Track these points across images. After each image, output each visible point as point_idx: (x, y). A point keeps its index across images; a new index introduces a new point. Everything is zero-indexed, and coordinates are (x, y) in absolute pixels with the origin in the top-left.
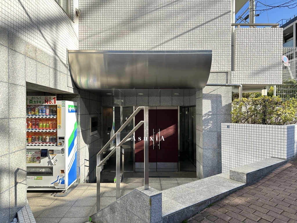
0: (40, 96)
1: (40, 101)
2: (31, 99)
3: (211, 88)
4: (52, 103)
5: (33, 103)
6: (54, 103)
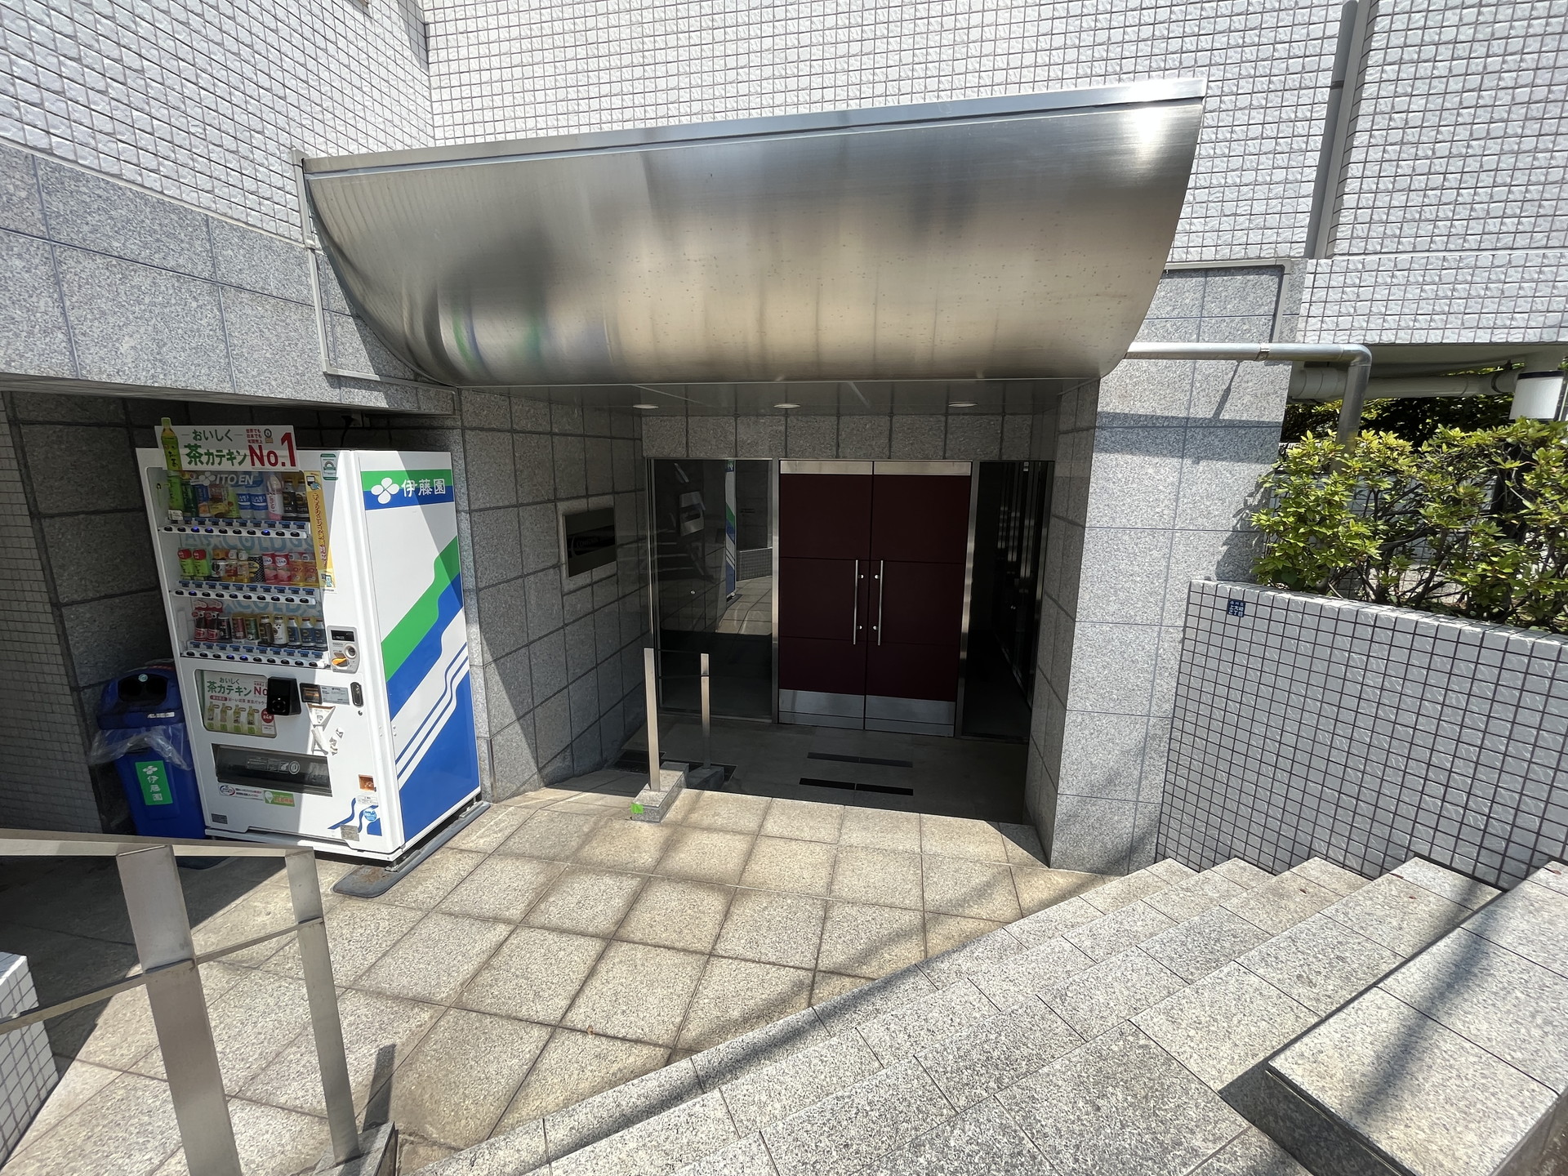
0: (227, 427)
1: (230, 453)
2: (193, 443)
3: (1153, 369)
4: (280, 464)
5: (204, 459)
6: (288, 463)
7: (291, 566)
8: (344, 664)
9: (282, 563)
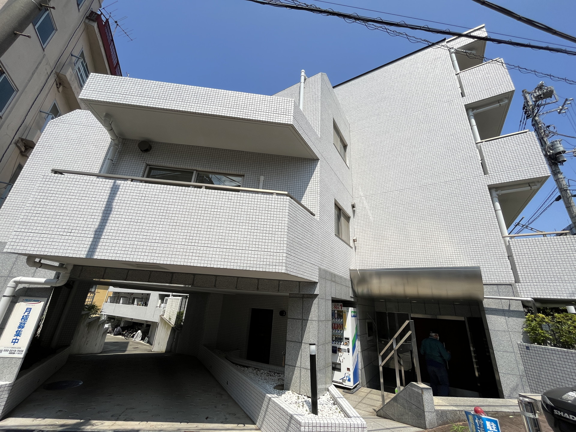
3: (493, 300)
6: (341, 309)
7: (338, 326)
8: (347, 344)
9: (336, 325)
